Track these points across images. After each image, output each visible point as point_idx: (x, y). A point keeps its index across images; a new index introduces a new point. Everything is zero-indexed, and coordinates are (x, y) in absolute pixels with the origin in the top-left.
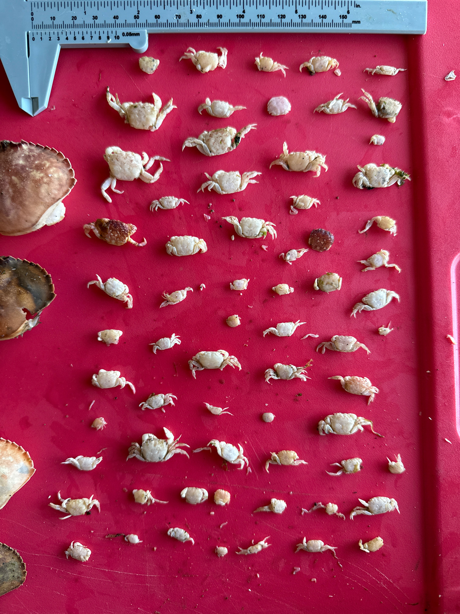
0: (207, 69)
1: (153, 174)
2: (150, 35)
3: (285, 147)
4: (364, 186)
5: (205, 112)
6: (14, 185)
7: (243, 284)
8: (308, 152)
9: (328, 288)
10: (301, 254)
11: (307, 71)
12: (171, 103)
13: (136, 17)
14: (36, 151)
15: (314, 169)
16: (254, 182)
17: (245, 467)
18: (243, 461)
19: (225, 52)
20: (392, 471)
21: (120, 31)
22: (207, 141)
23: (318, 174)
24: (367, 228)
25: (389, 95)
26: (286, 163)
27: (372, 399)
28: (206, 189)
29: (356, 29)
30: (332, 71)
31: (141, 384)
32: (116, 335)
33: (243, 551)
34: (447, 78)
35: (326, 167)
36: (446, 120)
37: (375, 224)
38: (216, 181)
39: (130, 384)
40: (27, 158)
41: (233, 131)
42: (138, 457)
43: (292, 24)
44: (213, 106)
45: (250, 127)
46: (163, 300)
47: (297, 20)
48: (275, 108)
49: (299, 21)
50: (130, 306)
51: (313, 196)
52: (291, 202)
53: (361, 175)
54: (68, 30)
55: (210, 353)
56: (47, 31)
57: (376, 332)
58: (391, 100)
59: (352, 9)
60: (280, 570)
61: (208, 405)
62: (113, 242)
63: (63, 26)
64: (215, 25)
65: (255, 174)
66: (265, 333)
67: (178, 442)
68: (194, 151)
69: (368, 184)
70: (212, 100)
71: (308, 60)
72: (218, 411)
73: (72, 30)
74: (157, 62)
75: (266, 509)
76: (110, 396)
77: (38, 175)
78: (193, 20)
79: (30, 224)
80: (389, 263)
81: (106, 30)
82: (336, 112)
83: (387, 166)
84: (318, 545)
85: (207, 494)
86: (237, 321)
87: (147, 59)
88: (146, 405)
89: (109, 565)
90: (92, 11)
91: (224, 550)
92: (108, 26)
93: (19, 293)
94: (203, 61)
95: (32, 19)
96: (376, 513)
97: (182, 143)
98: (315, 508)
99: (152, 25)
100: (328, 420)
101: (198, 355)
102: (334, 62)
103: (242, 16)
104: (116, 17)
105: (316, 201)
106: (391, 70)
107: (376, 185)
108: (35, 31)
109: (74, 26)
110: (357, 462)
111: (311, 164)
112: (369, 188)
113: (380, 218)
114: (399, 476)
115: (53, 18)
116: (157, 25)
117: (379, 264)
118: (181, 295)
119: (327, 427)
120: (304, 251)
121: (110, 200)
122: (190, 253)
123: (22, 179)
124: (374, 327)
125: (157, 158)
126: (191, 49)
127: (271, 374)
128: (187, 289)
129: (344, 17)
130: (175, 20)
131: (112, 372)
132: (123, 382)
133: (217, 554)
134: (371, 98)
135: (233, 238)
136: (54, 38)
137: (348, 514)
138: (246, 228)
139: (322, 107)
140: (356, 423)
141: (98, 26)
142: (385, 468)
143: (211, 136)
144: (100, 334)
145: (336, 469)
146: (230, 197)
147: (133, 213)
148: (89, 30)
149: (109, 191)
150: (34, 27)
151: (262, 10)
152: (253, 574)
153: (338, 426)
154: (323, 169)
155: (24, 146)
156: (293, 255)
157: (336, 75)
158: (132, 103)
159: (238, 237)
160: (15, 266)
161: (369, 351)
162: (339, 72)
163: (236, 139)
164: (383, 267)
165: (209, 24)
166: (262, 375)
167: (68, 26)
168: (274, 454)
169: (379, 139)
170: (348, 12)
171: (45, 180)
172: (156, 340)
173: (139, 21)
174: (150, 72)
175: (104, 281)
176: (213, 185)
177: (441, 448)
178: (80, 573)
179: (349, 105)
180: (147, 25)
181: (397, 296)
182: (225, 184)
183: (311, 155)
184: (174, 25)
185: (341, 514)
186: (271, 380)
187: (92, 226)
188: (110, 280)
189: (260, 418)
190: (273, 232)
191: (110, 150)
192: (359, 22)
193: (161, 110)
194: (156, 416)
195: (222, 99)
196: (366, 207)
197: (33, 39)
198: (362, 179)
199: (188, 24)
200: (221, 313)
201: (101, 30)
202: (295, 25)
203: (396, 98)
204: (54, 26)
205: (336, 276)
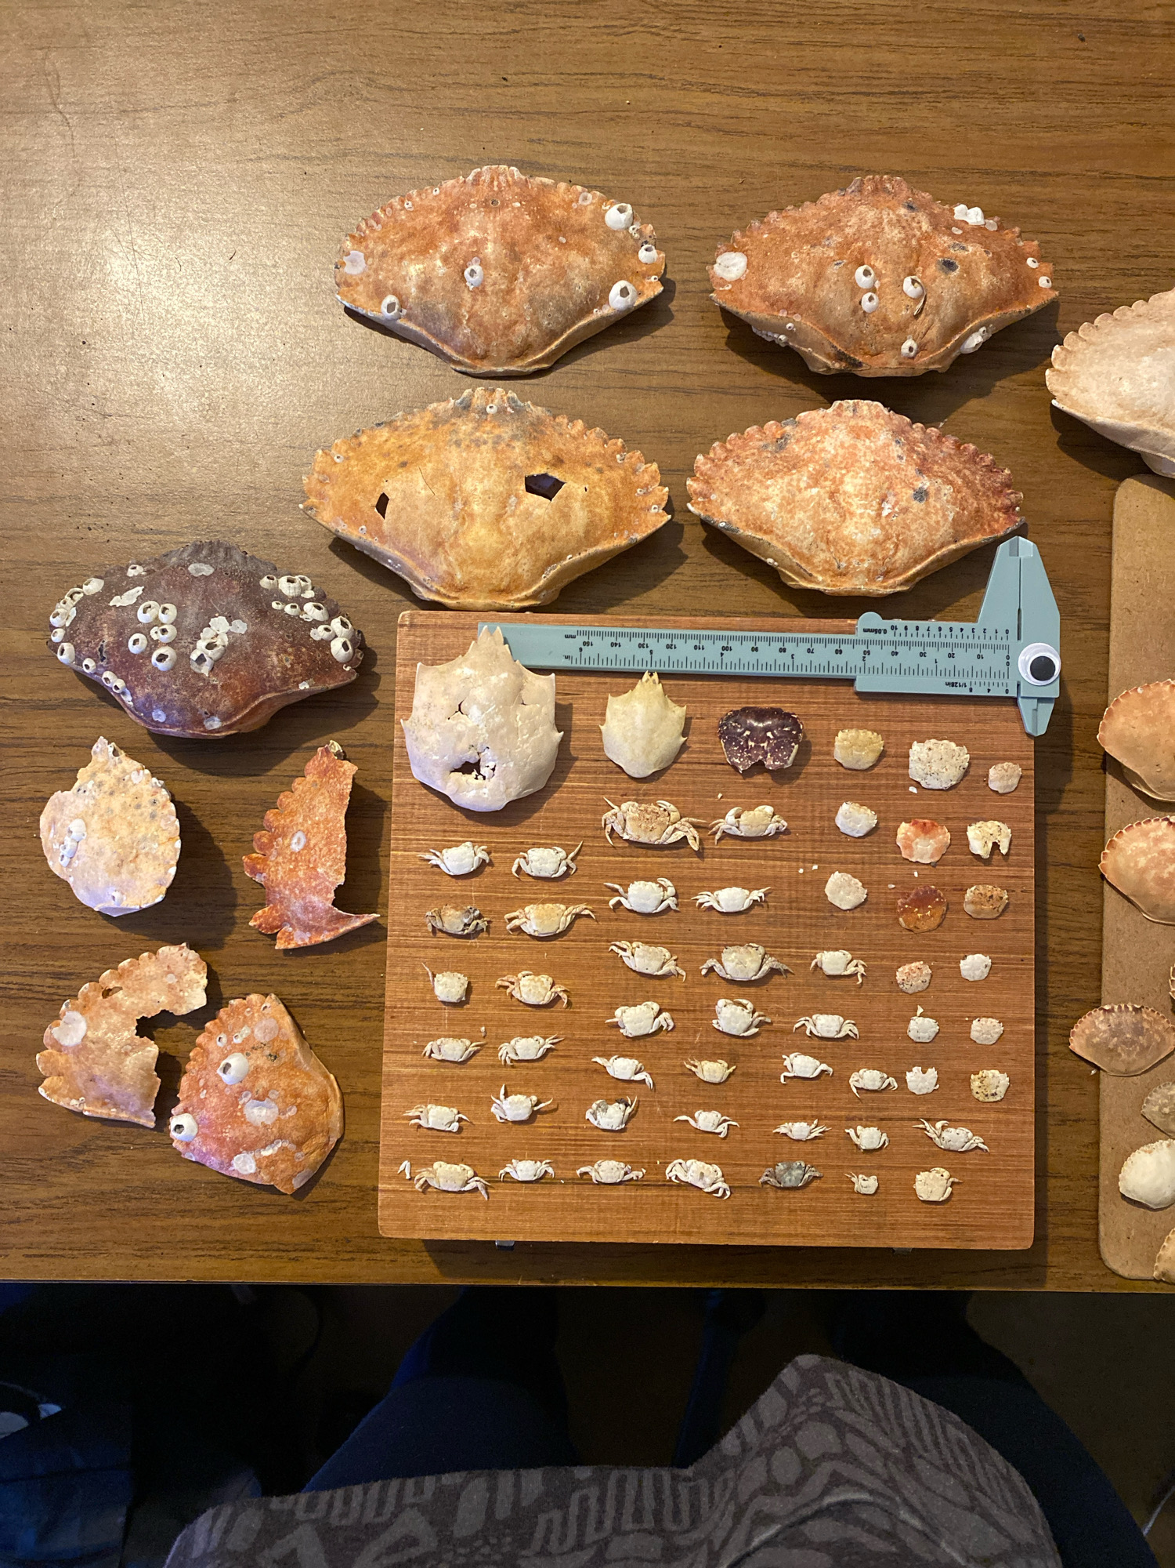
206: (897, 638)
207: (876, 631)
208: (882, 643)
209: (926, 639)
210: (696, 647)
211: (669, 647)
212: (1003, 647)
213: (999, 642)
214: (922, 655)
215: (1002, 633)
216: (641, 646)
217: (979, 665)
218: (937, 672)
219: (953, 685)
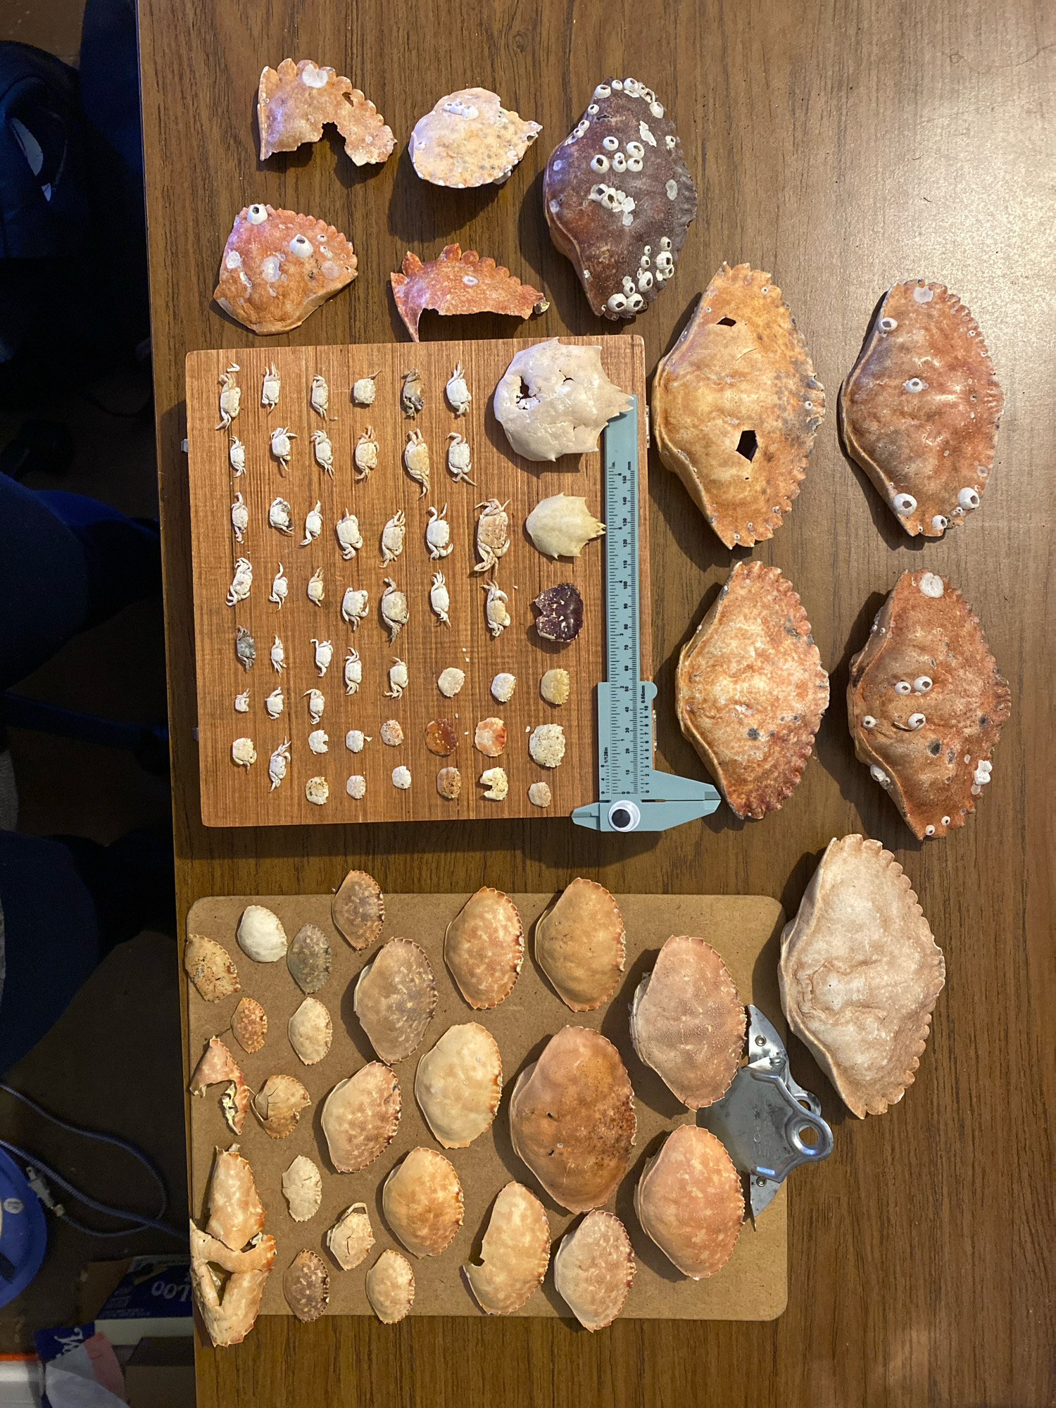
206: (639, 711)
207: (643, 696)
208: (634, 700)
209: (639, 732)
210: (625, 562)
211: (625, 541)
212: (636, 789)
213: (639, 786)
214: (627, 730)
215: (646, 788)
216: (625, 520)
217: (622, 771)
218: (615, 741)
219: (606, 753)
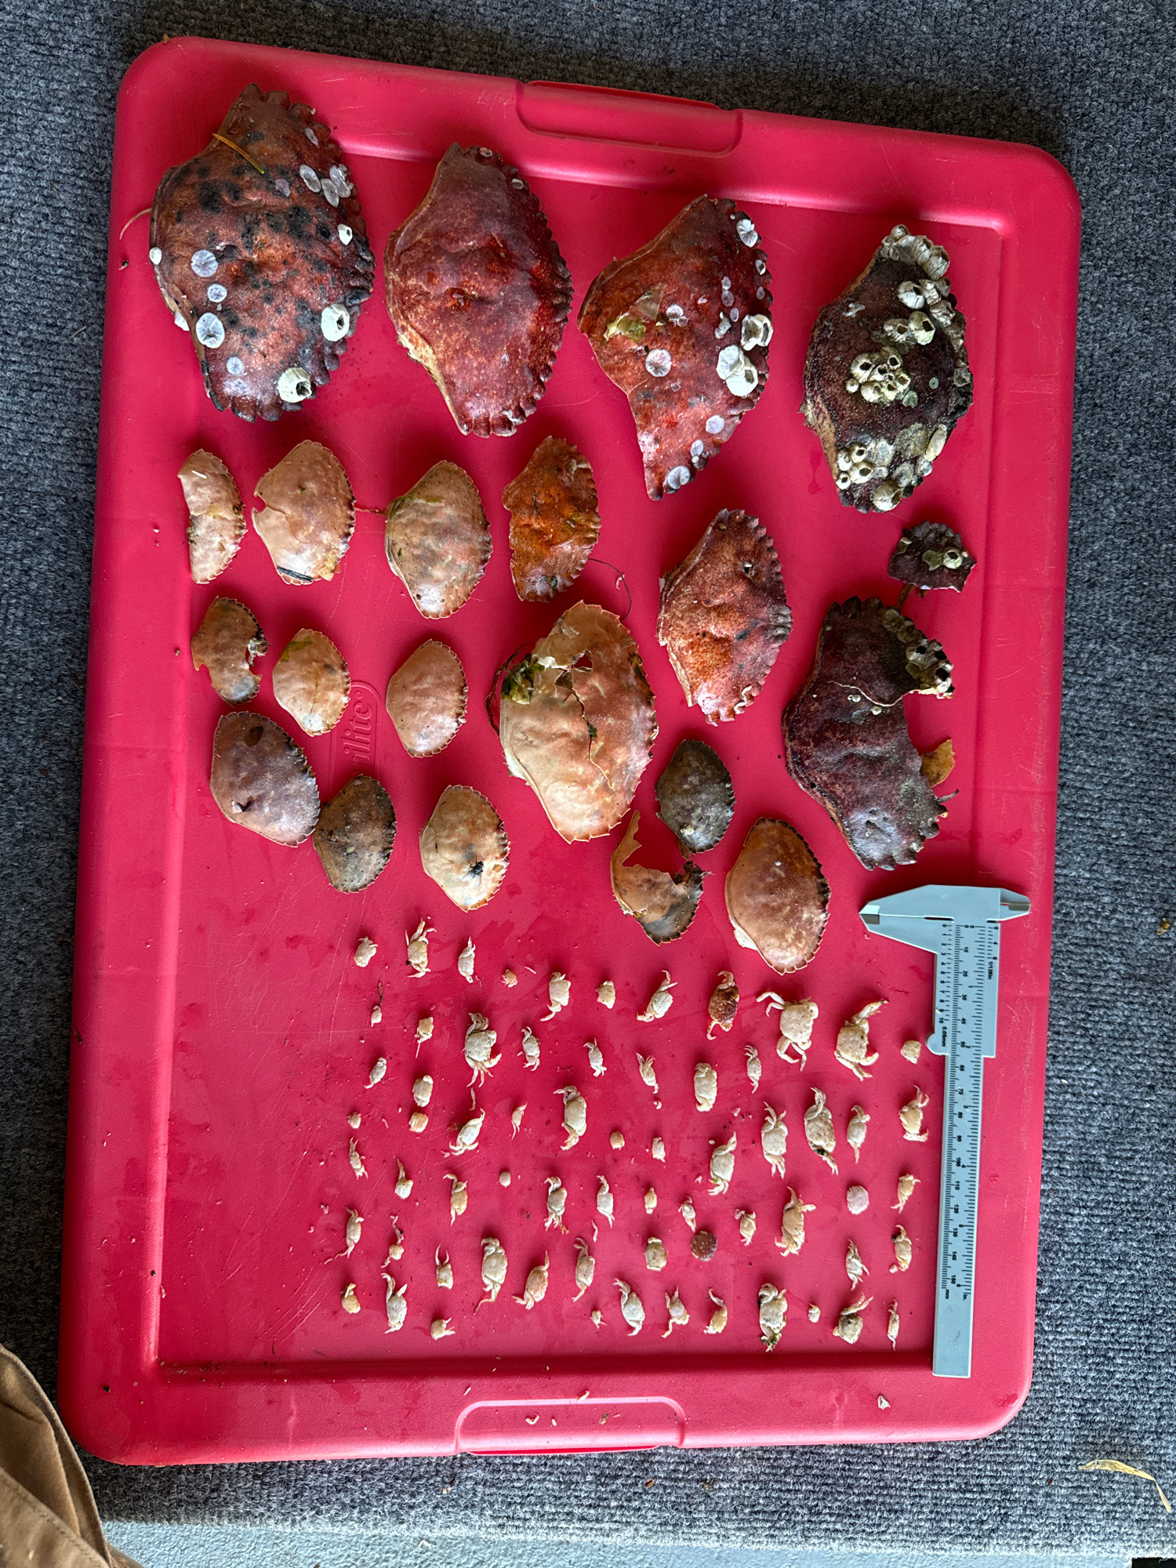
0: (902, 1118)
1: (786, 1053)
2: (944, 1056)
3: (811, 1208)
4: (762, 1297)
5: (853, 1115)
6: (779, 909)
7: (659, 1153)
8: (803, 1234)
9: (649, 1254)
10: (690, 1223)
11: (896, 1234)
12: (867, 1075)
13: (963, 1045)
14: (816, 929)
15: (784, 1239)
16: (774, 1170)
17: (450, 1151)
18: (459, 1149)
19: (923, 1138)
20: (436, 1323)
21: (948, 1024)
22: (820, 1118)
23: (778, 1244)
24: (715, 1300)
25: (865, 1328)
26: (793, 1208)
27: (519, 1301)
28: (768, 1114)
29: (941, 1293)
30: (896, 1263)
31: (551, 1028)
32: (609, 1000)
33: (354, 1146)
34: (881, 1398)
35: (785, 1254)
36: (833, 1395)
37: (719, 1308)
38: (776, 1126)
39: (552, 1016)
40: (810, 921)
41: (830, 1149)
42: (473, 1027)
43: (948, 1220)
44: (860, 1125)
45: (834, 1167)
46: (645, 1058)
47: (952, 1226)
48: (854, 1195)
49: (951, 1229)
50: (640, 1018)
51: (754, 1238)
52: (749, 1212)
53: (774, 1294)
54: (952, 966)
55: (584, 1115)
56: (953, 942)
57: (595, 1309)
58: (859, 1331)
59: (963, 1290)
60: (327, 1190)
61: (522, 1108)
62: (712, 1004)
63: (958, 961)
64: (951, 1133)
65: (782, 1172)
66: (602, 1179)
67: (486, 1074)
68: (810, 1101)
69: (764, 1302)
70: (867, 1124)
71: (908, 1236)
72: (517, 1120)
73: (952, 971)
74: (914, 1061)
75: (402, 1174)
76: (540, 991)
77: (790, 937)
78: (957, 1109)
79: (737, 916)
80: (674, 1324)
81: (951, 1009)
82: (848, 1266)
83: (784, 1324)
84: (355, 1236)
85: (424, 1105)
86: (618, 1144)
87: (918, 1050)
88: (528, 1035)
89: (346, 985)
90: (972, 995)
91: (356, 1124)
92: (955, 1012)
93: (663, 908)
94: (911, 1115)
95: (967, 927)
96: (389, 1304)
97: (820, 1088)
98: (398, 1232)
99: (953, 1062)
100: (500, 1251)
101: (582, 1100)
102: (905, 1266)
103: (958, 1164)
104: (964, 1021)
105: (748, 1241)
106: (894, 1332)
107: (762, 1311)
108: (953, 928)
109: (957, 973)
110: (449, 1284)
111: (790, 1237)
112: (759, 1303)
113: (725, 1314)
114: (428, 1333)
115: (966, 950)
116: (954, 1067)
117: (673, 1313)
118: (650, 1080)
119: (493, 1250)
120: (693, 1227)
121: (759, 1000)
122: (697, 1093)
123: (786, 919)
124: (601, 1305)
125: (804, 1058)
126: (927, 1100)
127: (555, 1184)
128: (657, 1087)
129: (953, 1281)
130: (958, 1087)
131: (567, 996)
132: (555, 1009)
133: (351, 1114)
134: (862, 1308)
135: (712, 1142)
136: (945, 949)
137: (388, 1270)
138: (723, 1160)
139: (854, 1250)
140: (494, 1282)
141: (955, 1000)
142: (438, 1316)
143: (826, 1123)
144: (611, 984)
145: (442, 1259)
146: (757, 1140)
147: (744, 1025)
148: (951, 990)
149: (769, 1000)
150: (958, 926)
151: (964, 1186)
152: (324, 1157)
153: (494, 1262)
154: (783, 1250)
155: (824, 915)
156: (689, 1214)
157: (891, 1266)
158: (867, 1031)
159: (713, 1149)
160: (692, 897)
161: (575, 1299)
162: (894, 1270)
163: (822, 1151)
164: (669, 1317)
165: (952, 1125)
166: (554, 1173)
167: (957, 966)
168: (464, 1185)
169: (815, 1315)
170: (959, 1286)
171: (784, 944)
172: (600, 1047)
173: (959, 1046)
174: (903, 1052)
175: (669, 991)
176: (772, 1122)
177: (460, 1382)
178: (339, 953)
179: (856, 1282)
180: (954, 1055)
181: (635, 1333)
182: (772, 1137)
183: (800, 1238)
184: (952, 1086)
185: (388, 1262)
186: (549, 1185)
187: (731, 984)
188: (670, 997)
189: (505, 1170)
190: (716, 1191)
191: (814, 1009)
192: (947, 1297)
193: (859, 1066)
194: (514, 1045)
195: (867, 1135)
196: (739, 1298)
197: (945, 926)
198: (769, 1295)
199: (953, 1103)
200: (627, 1125)
201: (951, 1004)
202: (947, 1223)
203: (860, 1337)
204: (957, 950)
205: (663, 1264)
